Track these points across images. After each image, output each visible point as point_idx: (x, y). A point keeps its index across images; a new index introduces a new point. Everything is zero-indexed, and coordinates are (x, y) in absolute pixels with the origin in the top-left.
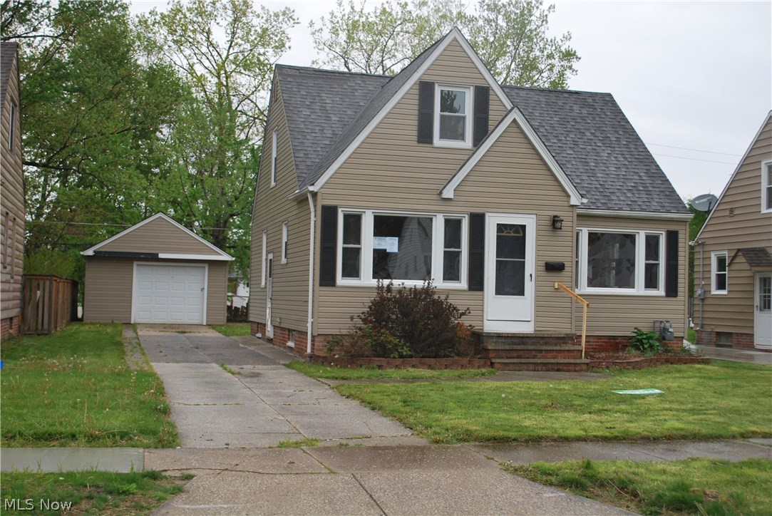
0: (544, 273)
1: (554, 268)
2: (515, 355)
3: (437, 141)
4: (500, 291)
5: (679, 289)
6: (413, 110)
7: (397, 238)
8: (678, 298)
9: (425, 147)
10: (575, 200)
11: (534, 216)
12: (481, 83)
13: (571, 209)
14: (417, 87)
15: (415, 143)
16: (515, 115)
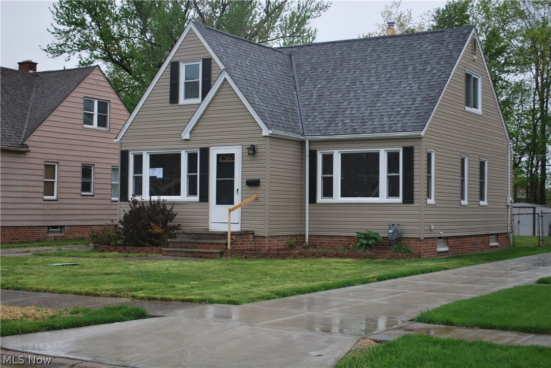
0: (247, 188)
1: (253, 184)
2: (184, 246)
3: (182, 100)
4: (219, 202)
5: (415, 197)
6: (167, 82)
7: (162, 169)
8: (415, 205)
9: (174, 106)
10: (266, 132)
11: (240, 147)
12: (206, 56)
13: (263, 139)
14: (169, 66)
15: (169, 104)
16: (226, 75)
